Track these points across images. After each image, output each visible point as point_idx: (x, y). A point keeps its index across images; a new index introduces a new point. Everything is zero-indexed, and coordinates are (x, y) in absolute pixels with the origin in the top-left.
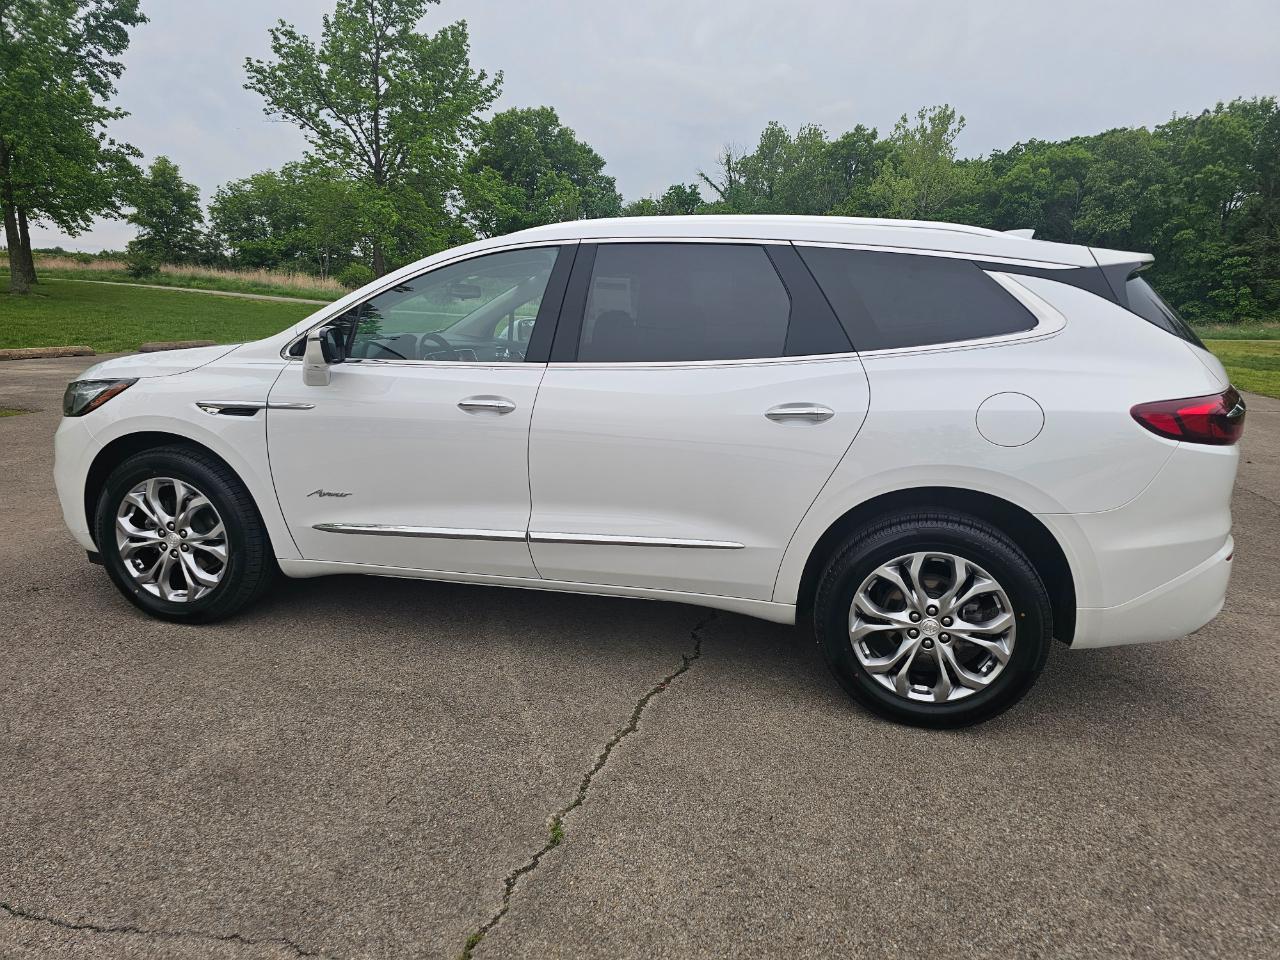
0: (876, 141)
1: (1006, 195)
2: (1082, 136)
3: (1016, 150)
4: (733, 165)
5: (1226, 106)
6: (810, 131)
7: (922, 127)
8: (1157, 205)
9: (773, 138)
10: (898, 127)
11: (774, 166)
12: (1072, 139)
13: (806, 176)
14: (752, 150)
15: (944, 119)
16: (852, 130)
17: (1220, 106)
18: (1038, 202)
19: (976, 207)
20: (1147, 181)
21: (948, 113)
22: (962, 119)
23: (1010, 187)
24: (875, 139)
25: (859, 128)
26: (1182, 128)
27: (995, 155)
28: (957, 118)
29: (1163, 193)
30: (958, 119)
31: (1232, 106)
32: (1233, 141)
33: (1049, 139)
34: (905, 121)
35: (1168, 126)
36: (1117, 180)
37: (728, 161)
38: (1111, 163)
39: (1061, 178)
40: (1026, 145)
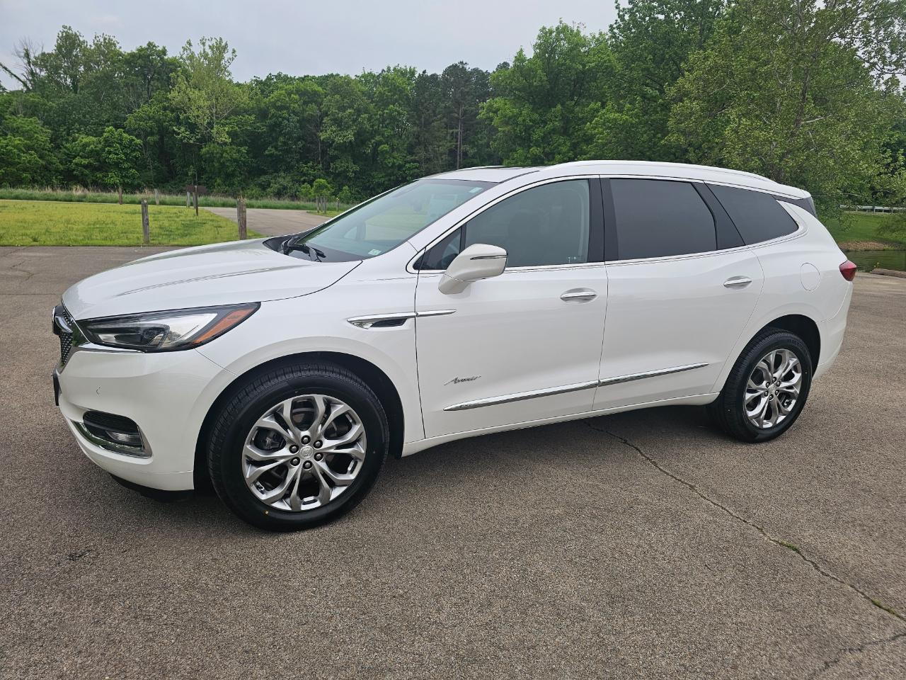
0: (166, 57)
1: (273, 111)
2: (311, 75)
3: (269, 78)
4: (32, 58)
5: (392, 69)
6: (105, 39)
7: (204, 52)
8: (366, 128)
9: (69, 42)
10: (185, 49)
11: (74, 64)
12: (305, 77)
13: (107, 77)
14: (51, 48)
15: (220, 48)
16: (145, 46)
17: (389, 68)
18: (296, 118)
19: (253, 117)
20: (359, 112)
21: (223, 44)
22: (234, 52)
23: (274, 105)
24: (165, 55)
25: (150, 44)
26: (368, 78)
27: (256, 80)
28: (230, 49)
29: (369, 119)
30: (231, 51)
31: (395, 69)
32: (401, 92)
33: (291, 75)
34: (190, 45)
35: (362, 76)
36: (343, 109)
37: (27, 55)
38: (337, 97)
39: (305, 103)
40: (276, 77)
